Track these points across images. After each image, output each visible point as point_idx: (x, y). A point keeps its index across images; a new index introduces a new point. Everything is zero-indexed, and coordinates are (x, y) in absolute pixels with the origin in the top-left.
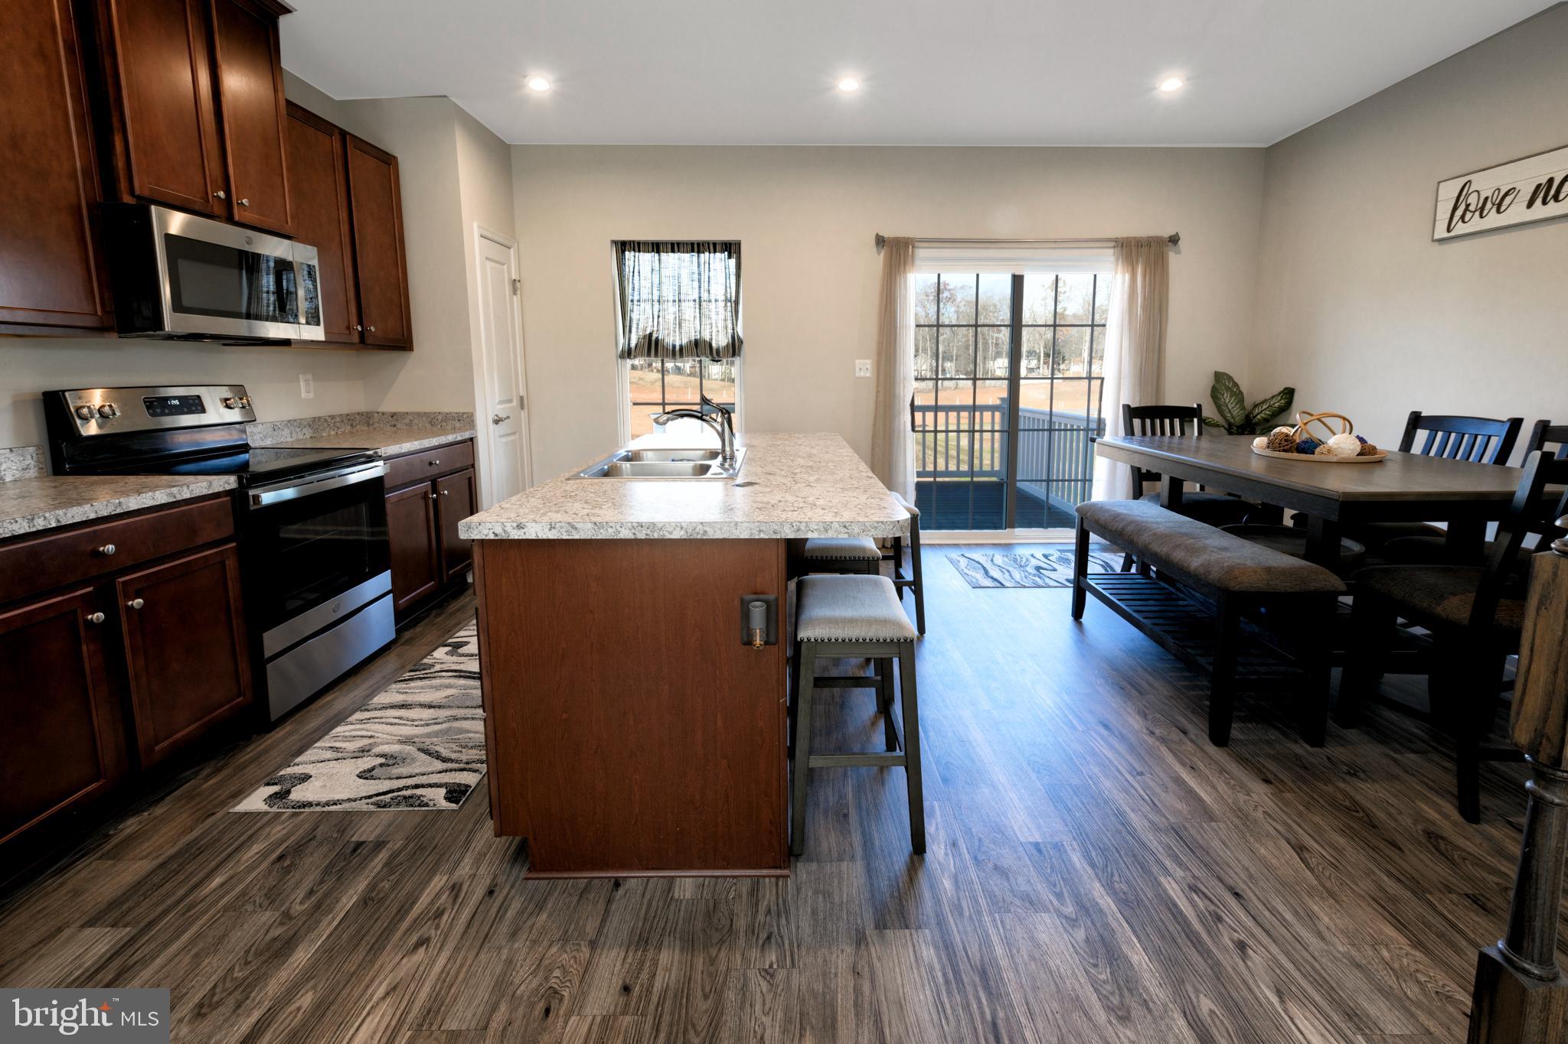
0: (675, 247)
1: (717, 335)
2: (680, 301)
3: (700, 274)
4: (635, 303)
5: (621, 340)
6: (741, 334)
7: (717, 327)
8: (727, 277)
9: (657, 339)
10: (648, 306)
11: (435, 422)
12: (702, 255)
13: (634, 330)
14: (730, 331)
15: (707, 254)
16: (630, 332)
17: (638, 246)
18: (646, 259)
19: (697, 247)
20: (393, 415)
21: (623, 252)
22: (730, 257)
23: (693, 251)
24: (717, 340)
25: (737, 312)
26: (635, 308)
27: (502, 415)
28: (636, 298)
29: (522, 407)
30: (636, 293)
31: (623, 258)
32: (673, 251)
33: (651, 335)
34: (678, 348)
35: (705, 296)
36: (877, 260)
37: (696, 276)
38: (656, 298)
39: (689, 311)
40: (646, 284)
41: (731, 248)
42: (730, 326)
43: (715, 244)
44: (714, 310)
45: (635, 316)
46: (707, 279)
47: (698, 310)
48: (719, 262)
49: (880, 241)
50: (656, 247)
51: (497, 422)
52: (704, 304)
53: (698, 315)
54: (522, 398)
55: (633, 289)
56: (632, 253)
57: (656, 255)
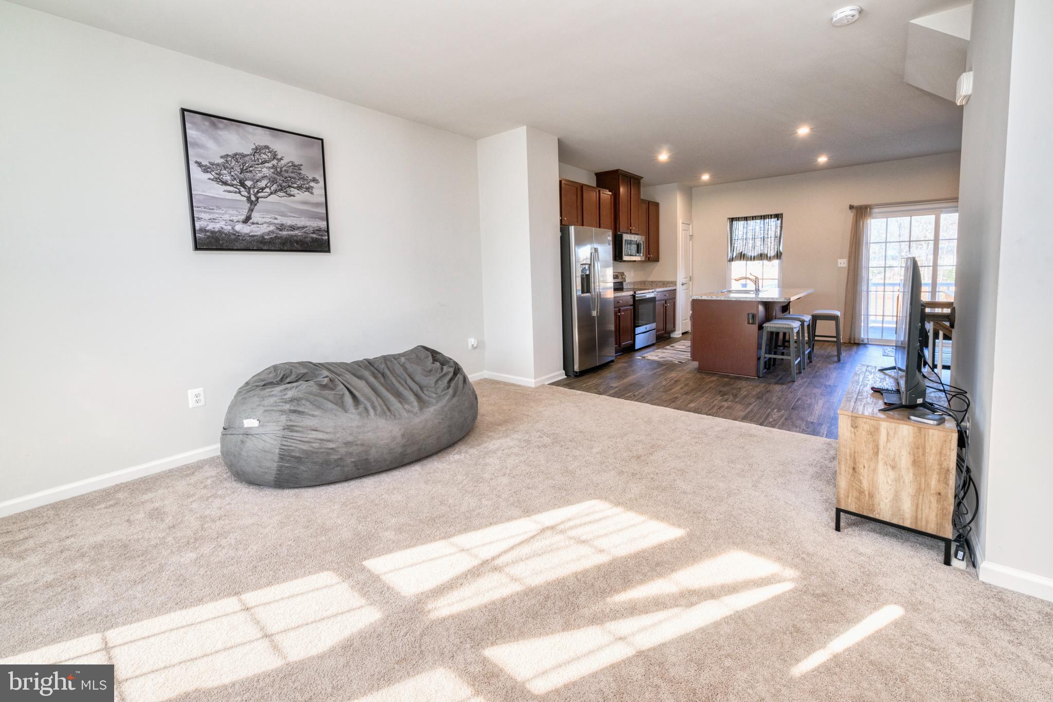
0: (754, 218)
1: (770, 251)
2: (755, 238)
3: (764, 228)
4: (736, 240)
5: (730, 255)
6: (781, 250)
7: (770, 248)
8: (776, 228)
9: (744, 254)
10: (741, 242)
11: (664, 284)
12: (765, 220)
13: (735, 251)
14: (776, 249)
15: (768, 220)
16: (733, 251)
17: (738, 219)
18: (742, 223)
19: (763, 217)
20: (652, 282)
21: (732, 222)
22: (778, 220)
23: (761, 219)
24: (770, 253)
25: (780, 242)
26: (736, 242)
27: (684, 282)
28: (736, 238)
29: (690, 280)
30: (737, 236)
31: (732, 224)
32: (753, 220)
33: (742, 252)
34: (753, 257)
35: (766, 236)
36: (851, 215)
37: (762, 229)
38: (744, 238)
39: (758, 242)
40: (741, 233)
41: (778, 216)
42: (776, 247)
43: (771, 215)
44: (769, 241)
45: (736, 246)
46: (767, 229)
47: (762, 242)
48: (773, 222)
49: (851, 207)
50: (746, 219)
51: (683, 285)
52: (765, 239)
53: (762, 244)
54: (690, 277)
55: (736, 235)
56: (736, 222)
57: (746, 222)
